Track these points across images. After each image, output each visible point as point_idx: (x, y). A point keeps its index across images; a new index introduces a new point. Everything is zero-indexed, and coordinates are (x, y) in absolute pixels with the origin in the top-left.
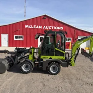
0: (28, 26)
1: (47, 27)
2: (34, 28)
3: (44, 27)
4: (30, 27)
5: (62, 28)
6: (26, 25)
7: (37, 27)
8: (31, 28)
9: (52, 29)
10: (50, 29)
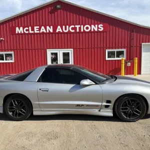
0: (21, 28)
1: (64, 27)
2: (36, 32)
3: (59, 29)
4: (27, 30)
5: (99, 26)
6: (17, 28)
7: (43, 30)
8: (29, 34)
9: (78, 31)
10: (73, 31)
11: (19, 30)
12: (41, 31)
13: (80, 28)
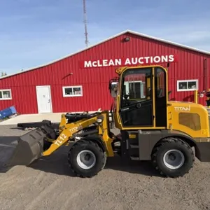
0: (90, 62)
1: (133, 59)
2: (104, 65)
3: (128, 61)
4: (95, 64)
5: (170, 57)
6: (86, 63)
7: (111, 63)
8: (97, 67)
9: (147, 62)
10: (142, 63)
11: (87, 64)
12: (110, 64)
13: (149, 60)
